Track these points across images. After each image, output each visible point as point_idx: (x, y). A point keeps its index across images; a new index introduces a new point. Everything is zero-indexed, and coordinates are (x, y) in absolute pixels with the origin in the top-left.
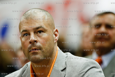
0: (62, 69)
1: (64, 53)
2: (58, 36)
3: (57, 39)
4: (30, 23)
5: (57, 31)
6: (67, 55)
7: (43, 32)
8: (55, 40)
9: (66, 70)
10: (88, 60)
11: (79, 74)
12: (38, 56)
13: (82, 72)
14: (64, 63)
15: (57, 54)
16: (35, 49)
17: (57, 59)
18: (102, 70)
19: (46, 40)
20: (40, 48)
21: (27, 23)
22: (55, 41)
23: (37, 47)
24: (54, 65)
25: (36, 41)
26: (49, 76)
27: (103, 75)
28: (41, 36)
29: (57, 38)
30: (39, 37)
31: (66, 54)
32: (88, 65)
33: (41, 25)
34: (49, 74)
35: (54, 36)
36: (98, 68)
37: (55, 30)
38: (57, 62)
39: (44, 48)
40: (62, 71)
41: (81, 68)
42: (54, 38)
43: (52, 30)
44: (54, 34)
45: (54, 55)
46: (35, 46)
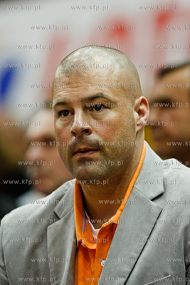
0: (154, 195)
2: (147, 116)
3: (145, 122)
4: (75, 85)
5: (144, 102)
8: (138, 125)
15: (144, 158)
16: (86, 151)
17: (142, 172)
19: (114, 126)
20: (97, 148)
21: (69, 84)
22: (138, 128)
23: (91, 145)
24: (136, 186)
25: (87, 131)
28: (100, 117)
29: (143, 120)
30: (96, 118)
33: (101, 92)
34: (122, 207)
35: (136, 115)
37: (137, 101)
38: (141, 179)
40: (153, 200)
42: (136, 120)
43: (130, 102)
44: (135, 109)
45: (134, 161)
46: (86, 142)
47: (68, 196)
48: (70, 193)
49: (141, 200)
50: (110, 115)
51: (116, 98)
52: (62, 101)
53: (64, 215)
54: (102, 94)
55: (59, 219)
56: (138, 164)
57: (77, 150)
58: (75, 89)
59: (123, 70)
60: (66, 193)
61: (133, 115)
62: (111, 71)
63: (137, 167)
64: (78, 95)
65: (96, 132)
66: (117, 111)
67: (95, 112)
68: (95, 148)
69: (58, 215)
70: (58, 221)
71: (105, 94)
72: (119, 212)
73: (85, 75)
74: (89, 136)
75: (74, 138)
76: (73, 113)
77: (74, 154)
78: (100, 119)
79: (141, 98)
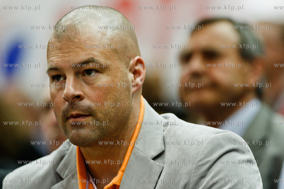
0: (155, 154)
1: (160, 114)
2: (142, 76)
3: (141, 83)
4: (66, 51)
5: (139, 61)
6: (166, 121)
7: (97, 71)
8: (134, 86)
9: (164, 158)
10: (218, 133)
11: (196, 168)
12: (85, 132)
13: (204, 161)
14: (160, 141)
15: (143, 116)
16: (78, 116)
17: (142, 131)
18: (253, 158)
19: (106, 92)
20: (90, 113)
21: (60, 49)
22: (133, 89)
23: (83, 111)
24: (136, 146)
25: (79, 97)
26: (123, 171)
27: (257, 168)
28: (91, 82)
29: (139, 80)
30: (88, 84)
31: (165, 118)
32: (219, 146)
34: (123, 168)
35: (131, 76)
36: (243, 152)
37: (132, 62)
38: (141, 138)
39: (101, 113)
40: (155, 158)
41: (203, 151)
42: (130, 81)
43: (124, 64)
44: (130, 70)
45: (131, 121)
46: (78, 108)
47: (70, 155)
48: (71, 152)
49: (142, 160)
50: (102, 80)
51: (108, 62)
52: (54, 66)
53: (67, 176)
54: (93, 59)
55: (62, 179)
56: (137, 123)
57: (69, 115)
58: (66, 55)
59: (116, 31)
60: (68, 152)
61: (127, 77)
62: (104, 35)
63: (135, 126)
64: (69, 61)
65: (88, 97)
66: (109, 75)
67: (87, 77)
68: (87, 114)
69: (61, 175)
70: (61, 182)
71: (96, 58)
72: (120, 173)
73: (76, 40)
74: (81, 102)
75: (67, 103)
76: (65, 78)
77: (68, 119)
78: (92, 84)
79: (137, 58)
